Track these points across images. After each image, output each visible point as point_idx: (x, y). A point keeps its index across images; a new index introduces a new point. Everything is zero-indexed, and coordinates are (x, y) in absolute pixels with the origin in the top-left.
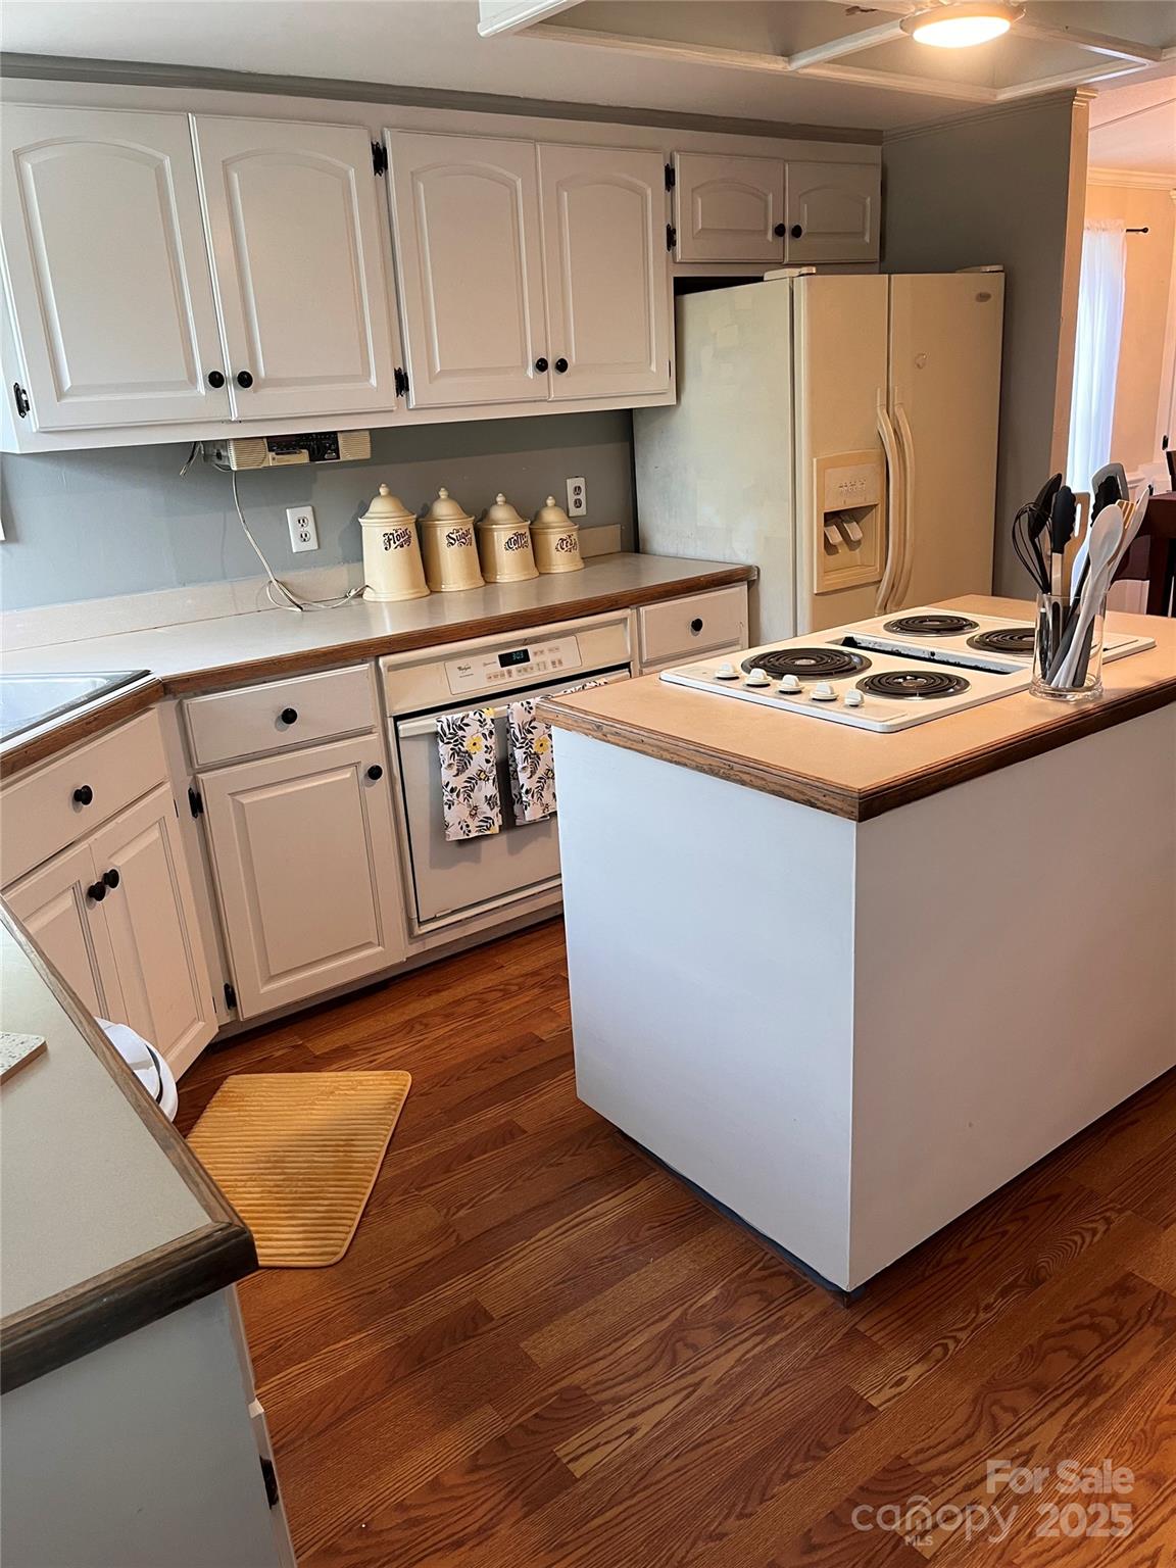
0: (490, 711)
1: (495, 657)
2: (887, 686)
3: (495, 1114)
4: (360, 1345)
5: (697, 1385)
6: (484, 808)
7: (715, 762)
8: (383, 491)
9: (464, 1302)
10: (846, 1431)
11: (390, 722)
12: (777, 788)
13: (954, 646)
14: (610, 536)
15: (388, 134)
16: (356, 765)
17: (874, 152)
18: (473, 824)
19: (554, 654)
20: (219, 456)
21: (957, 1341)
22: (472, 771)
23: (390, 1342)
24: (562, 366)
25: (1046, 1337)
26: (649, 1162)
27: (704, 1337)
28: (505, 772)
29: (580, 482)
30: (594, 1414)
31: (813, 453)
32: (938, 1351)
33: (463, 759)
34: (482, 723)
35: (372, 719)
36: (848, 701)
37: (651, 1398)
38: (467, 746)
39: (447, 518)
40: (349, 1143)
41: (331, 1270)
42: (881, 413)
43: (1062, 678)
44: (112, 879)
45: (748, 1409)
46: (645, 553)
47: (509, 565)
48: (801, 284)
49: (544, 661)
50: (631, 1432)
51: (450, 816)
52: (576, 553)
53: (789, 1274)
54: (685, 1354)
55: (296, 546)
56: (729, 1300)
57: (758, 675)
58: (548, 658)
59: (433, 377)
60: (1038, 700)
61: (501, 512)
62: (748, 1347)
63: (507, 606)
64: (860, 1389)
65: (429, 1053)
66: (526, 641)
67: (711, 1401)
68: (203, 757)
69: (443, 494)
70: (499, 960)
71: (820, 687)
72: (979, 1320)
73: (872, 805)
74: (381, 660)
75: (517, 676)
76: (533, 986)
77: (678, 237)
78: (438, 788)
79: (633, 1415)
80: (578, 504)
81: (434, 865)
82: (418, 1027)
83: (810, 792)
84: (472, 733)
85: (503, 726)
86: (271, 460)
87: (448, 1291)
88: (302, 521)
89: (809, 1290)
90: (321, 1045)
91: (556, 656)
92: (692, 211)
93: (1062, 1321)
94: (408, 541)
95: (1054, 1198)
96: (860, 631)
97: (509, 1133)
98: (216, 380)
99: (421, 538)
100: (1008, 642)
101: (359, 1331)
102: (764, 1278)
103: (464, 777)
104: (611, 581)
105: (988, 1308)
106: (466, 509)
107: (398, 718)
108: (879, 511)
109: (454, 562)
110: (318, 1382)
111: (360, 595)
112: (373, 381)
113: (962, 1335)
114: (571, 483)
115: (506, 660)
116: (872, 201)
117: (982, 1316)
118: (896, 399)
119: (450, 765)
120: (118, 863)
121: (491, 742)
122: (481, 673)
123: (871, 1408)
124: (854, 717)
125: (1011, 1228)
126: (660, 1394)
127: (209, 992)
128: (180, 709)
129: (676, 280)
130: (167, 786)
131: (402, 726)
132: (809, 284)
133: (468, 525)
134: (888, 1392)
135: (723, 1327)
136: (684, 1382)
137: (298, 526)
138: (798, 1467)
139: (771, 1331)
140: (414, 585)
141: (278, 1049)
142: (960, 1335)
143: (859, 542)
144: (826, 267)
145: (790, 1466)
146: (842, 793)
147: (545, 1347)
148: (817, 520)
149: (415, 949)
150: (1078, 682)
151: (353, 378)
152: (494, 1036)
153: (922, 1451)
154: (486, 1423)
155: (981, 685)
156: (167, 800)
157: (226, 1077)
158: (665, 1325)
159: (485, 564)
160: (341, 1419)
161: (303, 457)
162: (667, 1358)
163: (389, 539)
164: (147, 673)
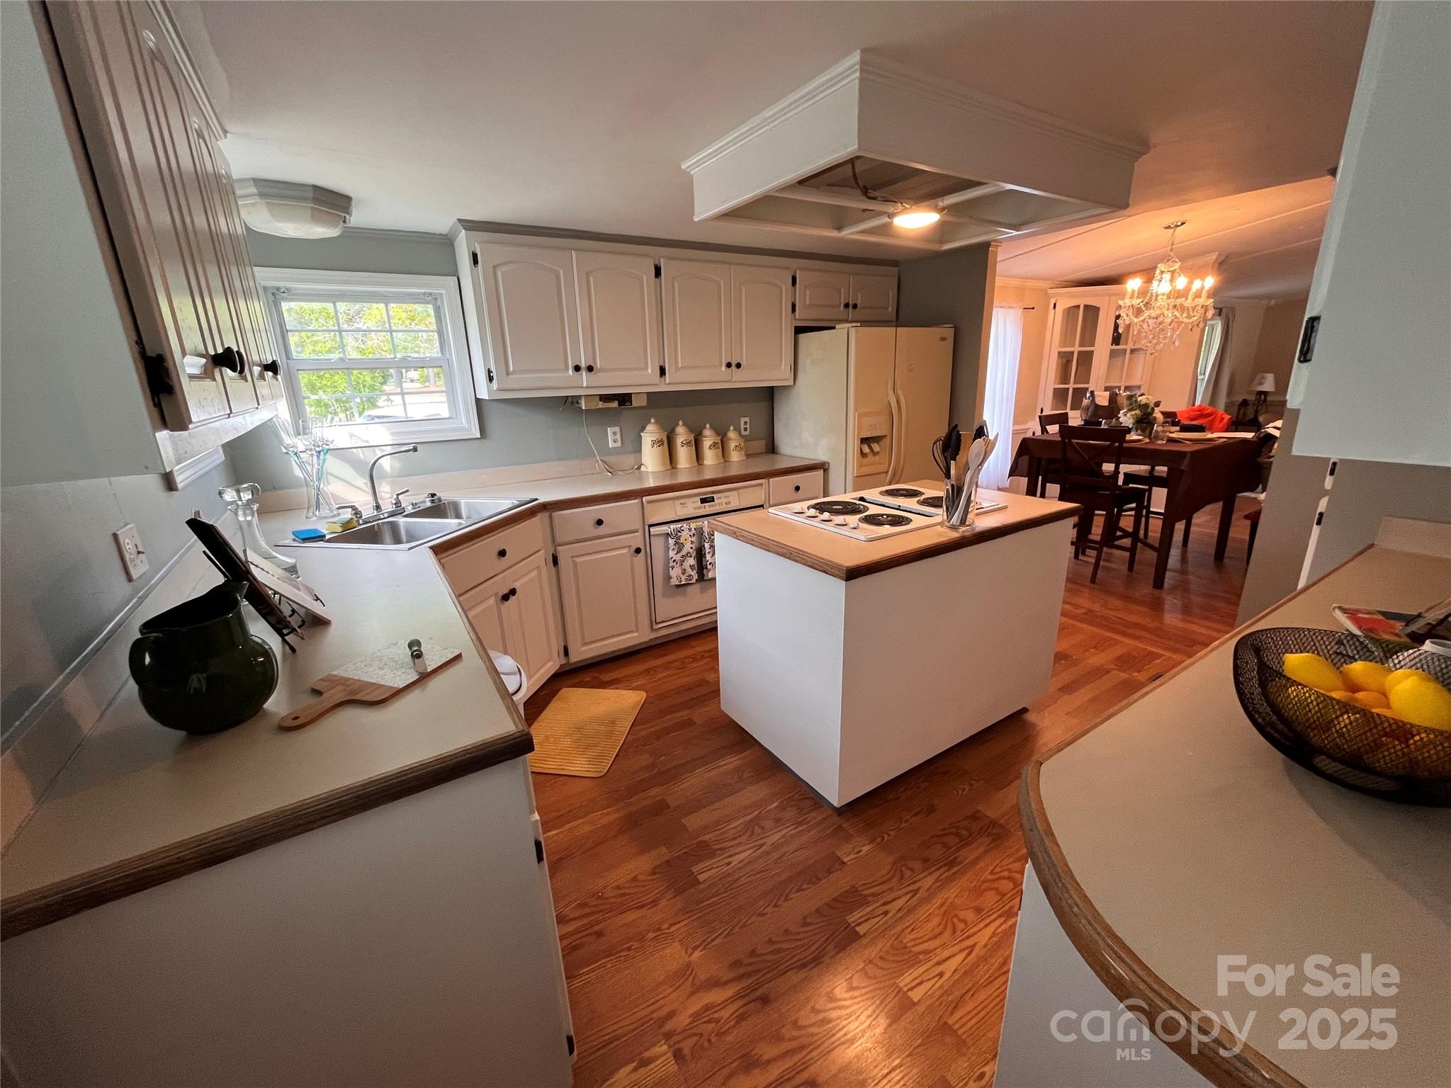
0: (693, 525)
1: (698, 499)
2: (873, 520)
3: (683, 714)
4: (608, 814)
5: (762, 845)
6: (689, 571)
7: (784, 551)
8: (652, 421)
9: (659, 798)
10: (829, 872)
11: (647, 527)
12: (811, 564)
13: (911, 503)
14: (761, 445)
15: (662, 261)
16: (630, 546)
17: (895, 269)
18: (683, 578)
19: (727, 498)
20: (578, 403)
21: (889, 835)
22: (684, 552)
23: (621, 814)
24: (738, 366)
25: (933, 837)
26: (752, 741)
27: (768, 824)
28: (700, 554)
29: (747, 419)
30: (712, 854)
31: (856, 409)
32: (879, 840)
33: (680, 547)
34: (690, 530)
35: (638, 525)
36: (852, 526)
37: (739, 850)
38: (682, 540)
39: (682, 434)
40: (613, 722)
41: (598, 780)
42: (891, 392)
43: (955, 519)
44: (513, 592)
45: (785, 858)
46: (777, 453)
47: (710, 457)
48: (853, 331)
49: (720, 503)
50: (728, 864)
51: (673, 573)
52: (743, 452)
53: (812, 799)
54: (757, 830)
55: (611, 444)
56: (782, 808)
57: (813, 512)
58: (724, 500)
59: (677, 369)
60: (944, 530)
61: (707, 432)
62: (789, 830)
63: (708, 475)
64: (839, 854)
65: (655, 684)
66: (714, 492)
67: (767, 853)
68: (559, 540)
69: (680, 423)
70: (694, 643)
71: (840, 519)
72: (901, 826)
73: (852, 574)
74: (644, 498)
75: (708, 508)
76: (708, 657)
77: (797, 306)
78: (667, 559)
79: (730, 856)
80: (745, 429)
81: (664, 595)
82: (652, 672)
83: (825, 567)
84: (685, 534)
85: (700, 532)
86: (601, 405)
87: (653, 792)
88: (615, 433)
89: (821, 806)
90: (606, 677)
91: (727, 500)
92: (804, 297)
93: (942, 830)
94: (663, 444)
95: (946, 773)
96: (867, 494)
97: (690, 723)
98: (577, 368)
99: (669, 443)
100: (934, 502)
101: (608, 808)
102: (801, 800)
103: (680, 555)
104: (759, 466)
105: (907, 821)
106: (691, 430)
107: (650, 526)
108: (888, 439)
109: (684, 455)
110: (587, 828)
111: (639, 468)
112: (650, 371)
113: (892, 833)
114: (743, 420)
115: (703, 501)
116: (892, 294)
117: (903, 825)
118: (898, 386)
119: (673, 549)
120: (517, 585)
121: (694, 539)
122: (691, 506)
123: (843, 863)
124: (855, 534)
125: (923, 785)
126: (743, 848)
127: (556, 647)
128: (551, 516)
129: (796, 328)
130: (542, 552)
131: (652, 529)
132: (857, 331)
133: (692, 437)
134: (852, 856)
135: (777, 821)
136: (756, 844)
137: (613, 436)
138: (804, 887)
139: (801, 823)
140: (664, 464)
141: (587, 677)
142: (890, 833)
143: (878, 453)
144: (866, 323)
145: (801, 885)
146: (838, 567)
147: (693, 822)
148: (857, 442)
149: (653, 635)
150: (963, 522)
151: (641, 369)
152: (687, 679)
153: (864, 884)
154: (662, 853)
155: (918, 521)
156: (542, 557)
157: (560, 690)
158: (749, 817)
159: (699, 456)
160: (596, 846)
161: (615, 404)
162: (749, 833)
163: (654, 443)
164: (536, 500)
